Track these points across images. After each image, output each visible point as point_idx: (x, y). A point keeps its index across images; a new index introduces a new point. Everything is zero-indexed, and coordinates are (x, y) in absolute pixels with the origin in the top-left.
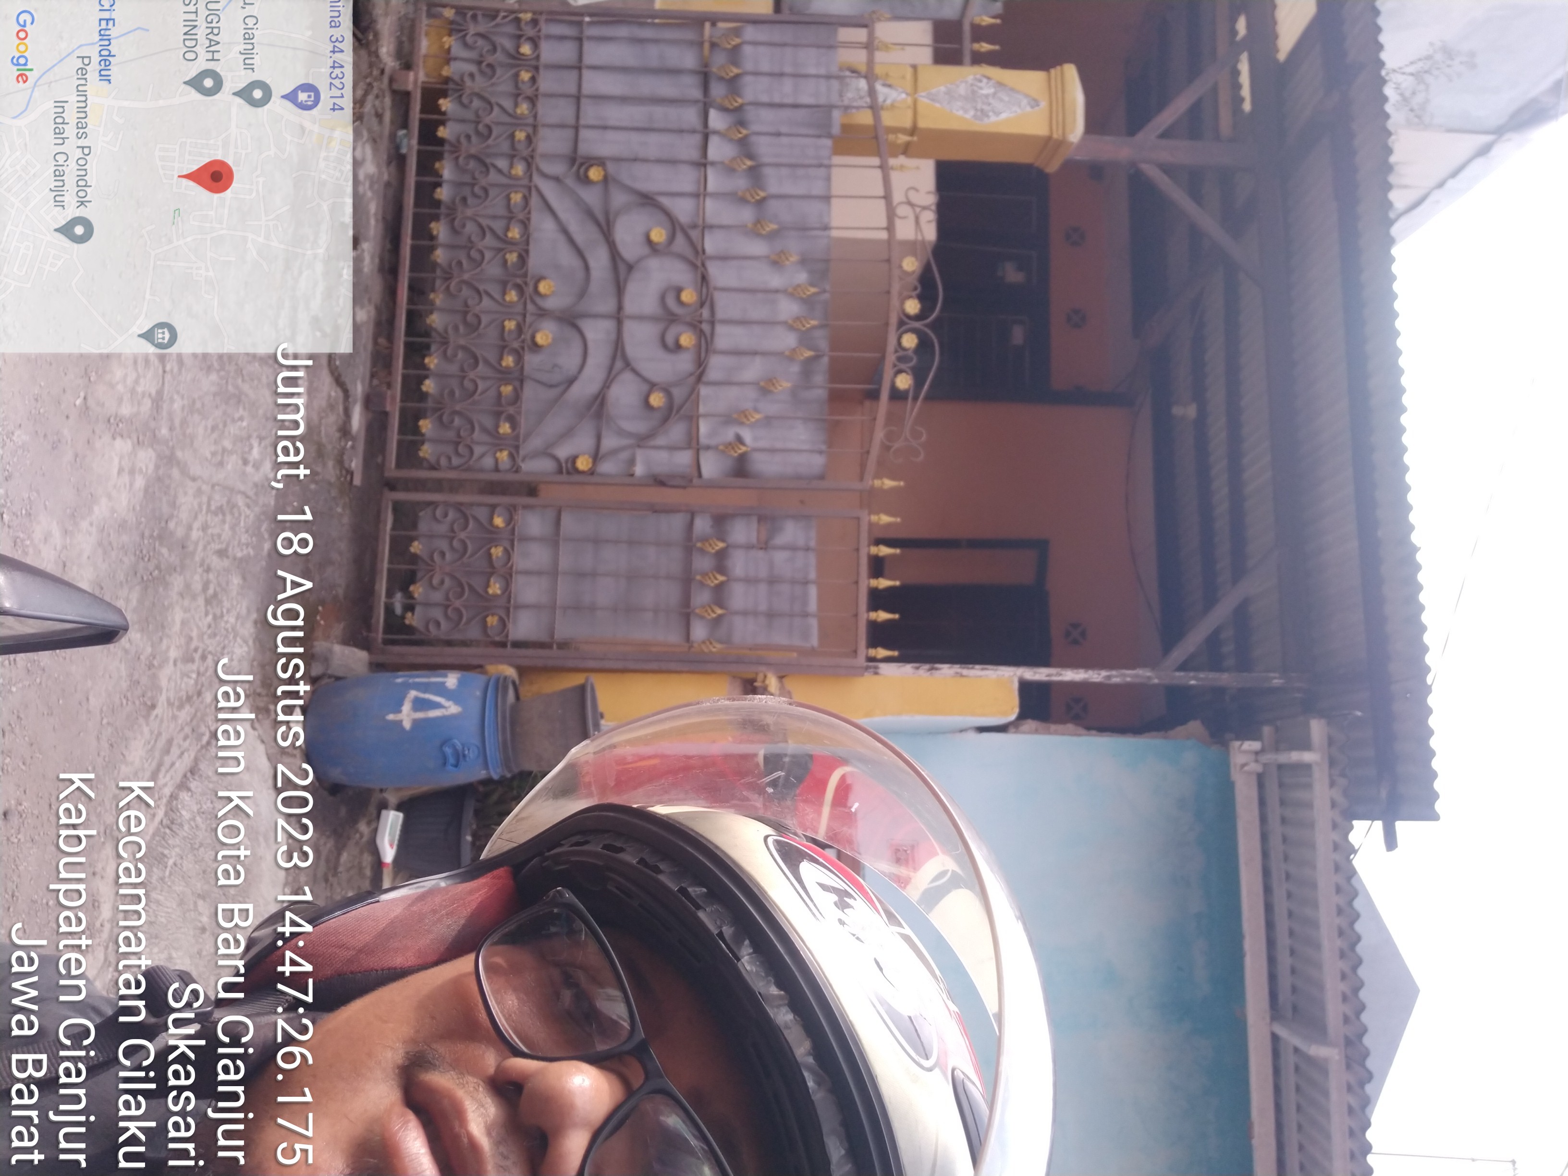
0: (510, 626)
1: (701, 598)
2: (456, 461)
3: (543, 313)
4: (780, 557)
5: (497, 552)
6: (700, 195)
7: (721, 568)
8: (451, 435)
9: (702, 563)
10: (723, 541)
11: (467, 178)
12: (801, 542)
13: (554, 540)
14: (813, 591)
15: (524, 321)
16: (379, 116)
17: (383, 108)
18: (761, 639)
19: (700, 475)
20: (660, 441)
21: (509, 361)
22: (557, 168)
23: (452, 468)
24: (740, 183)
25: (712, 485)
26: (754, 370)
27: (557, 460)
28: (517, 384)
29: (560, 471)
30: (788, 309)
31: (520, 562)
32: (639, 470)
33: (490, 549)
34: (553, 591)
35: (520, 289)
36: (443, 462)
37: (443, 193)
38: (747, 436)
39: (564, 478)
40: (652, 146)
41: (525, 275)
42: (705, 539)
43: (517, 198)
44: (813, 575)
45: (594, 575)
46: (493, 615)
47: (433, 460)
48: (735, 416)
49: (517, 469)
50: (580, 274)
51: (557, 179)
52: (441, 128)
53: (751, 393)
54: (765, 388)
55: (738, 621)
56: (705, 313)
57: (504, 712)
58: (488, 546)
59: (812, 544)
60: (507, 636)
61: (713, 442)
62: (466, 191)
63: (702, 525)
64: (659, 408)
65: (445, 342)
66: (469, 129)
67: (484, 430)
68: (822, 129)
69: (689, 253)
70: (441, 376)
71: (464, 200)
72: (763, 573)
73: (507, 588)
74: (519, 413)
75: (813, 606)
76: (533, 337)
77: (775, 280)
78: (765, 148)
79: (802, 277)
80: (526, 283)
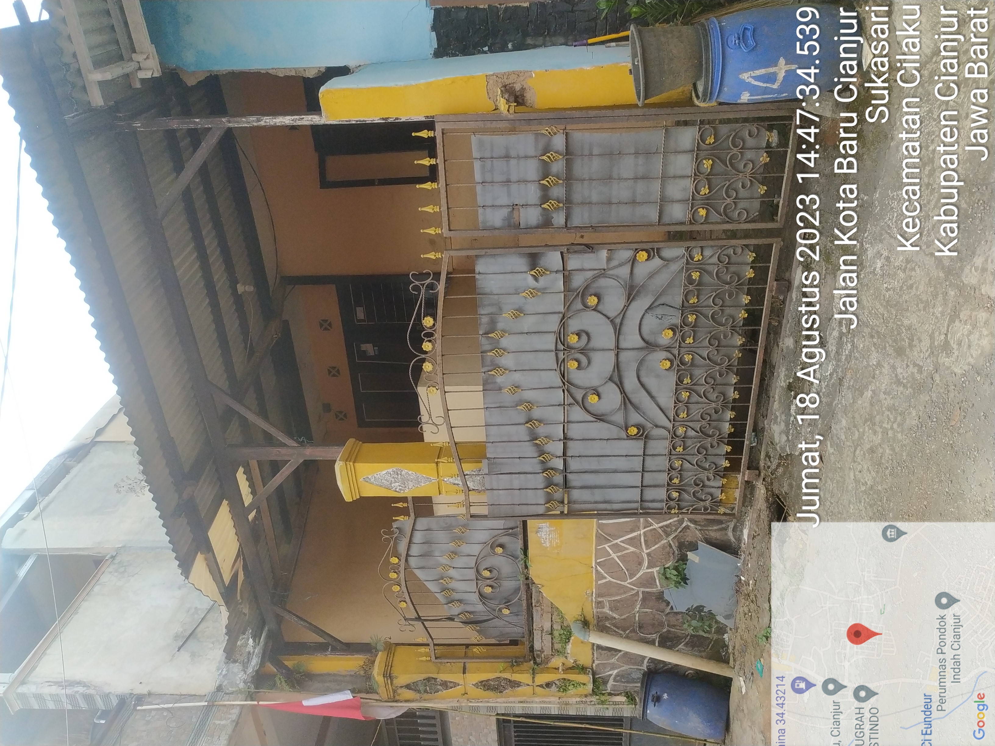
0: (697, 136)
1: (558, 167)
2: (731, 251)
3: (668, 349)
4: (504, 200)
5: (705, 191)
6: (566, 423)
7: (545, 189)
8: (733, 268)
9: (558, 192)
10: (544, 209)
11: (714, 424)
12: (488, 210)
13: (664, 201)
14: (478, 177)
15: (680, 343)
16: (768, 456)
17: (765, 460)
18: (513, 138)
19: (562, 253)
20: (590, 274)
21: (691, 318)
22: (656, 432)
23: (734, 247)
24: (542, 430)
25: (554, 247)
26: (528, 323)
27: (660, 257)
28: (686, 304)
29: (658, 249)
30: (507, 361)
31: (689, 184)
32: (604, 254)
33: (709, 193)
34: (665, 165)
35: (682, 362)
36: (739, 251)
37: (729, 414)
38: (531, 281)
39: (656, 246)
40: (597, 448)
41: (678, 371)
42: (557, 209)
43: (683, 415)
44: (479, 188)
45: (636, 179)
46: (710, 144)
47: (747, 251)
48: (539, 294)
49: (687, 250)
50: (643, 373)
51: (657, 426)
52: (729, 451)
53: (529, 308)
54: (520, 311)
55: (531, 151)
56: (561, 356)
57: (707, 76)
58: (710, 194)
59: (480, 210)
60: (700, 129)
61: (554, 275)
62: (715, 416)
63: (559, 219)
64: (591, 295)
65: (733, 328)
66: (711, 451)
67: (710, 273)
68: (493, 463)
69: (573, 389)
70: (738, 306)
71: (716, 412)
72: (514, 187)
73: (699, 164)
74: (685, 286)
75: (477, 165)
76: (674, 334)
77: (517, 377)
78: (529, 450)
79: (500, 380)
80: (678, 366)
